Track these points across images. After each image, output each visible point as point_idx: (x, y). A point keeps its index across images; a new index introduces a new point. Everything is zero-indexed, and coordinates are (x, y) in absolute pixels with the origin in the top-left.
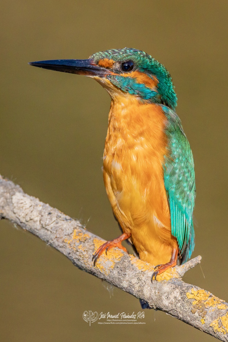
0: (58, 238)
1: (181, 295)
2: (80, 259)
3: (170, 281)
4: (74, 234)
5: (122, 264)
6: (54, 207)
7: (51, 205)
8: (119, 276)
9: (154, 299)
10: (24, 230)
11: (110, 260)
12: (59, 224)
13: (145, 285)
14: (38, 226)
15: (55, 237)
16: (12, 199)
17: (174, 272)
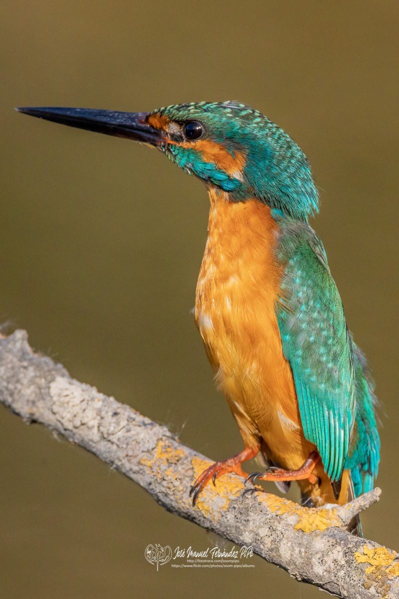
0: (130, 456)
1: (346, 556)
2: (169, 494)
3: (326, 532)
4: (159, 450)
5: (242, 502)
6: (123, 403)
7: (118, 399)
8: (237, 524)
9: (297, 564)
10: (70, 442)
11: (221, 496)
12: (133, 432)
13: (282, 539)
14: (94, 435)
15: (124, 455)
16: (49, 388)
17: (333, 516)
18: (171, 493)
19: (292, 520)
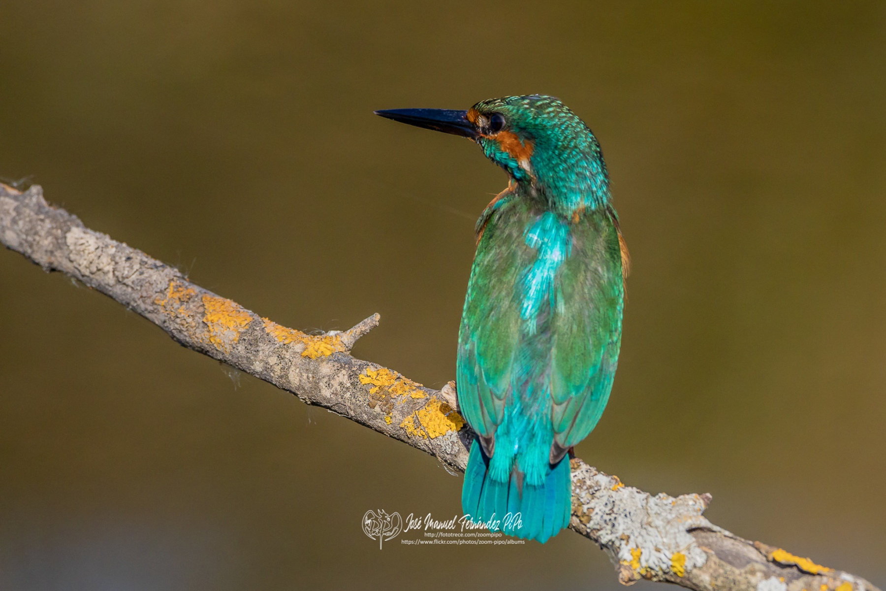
0: (145, 297)
1: (351, 379)
2: (183, 330)
3: (331, 358)
4: (171, 289)
5: (251, 334)
6: (135, 248)
7: (131, 245)
8: (247, 354)
9: (306, 388)
10: (88, 287)
11: (231, 329)
12: (146, 275)
13: (290, 366)
14: (110, 279)
15: (139, 297)
16: (65, 238)
17: (336, 342)
18: (184, 329)
19: (298, 348)
